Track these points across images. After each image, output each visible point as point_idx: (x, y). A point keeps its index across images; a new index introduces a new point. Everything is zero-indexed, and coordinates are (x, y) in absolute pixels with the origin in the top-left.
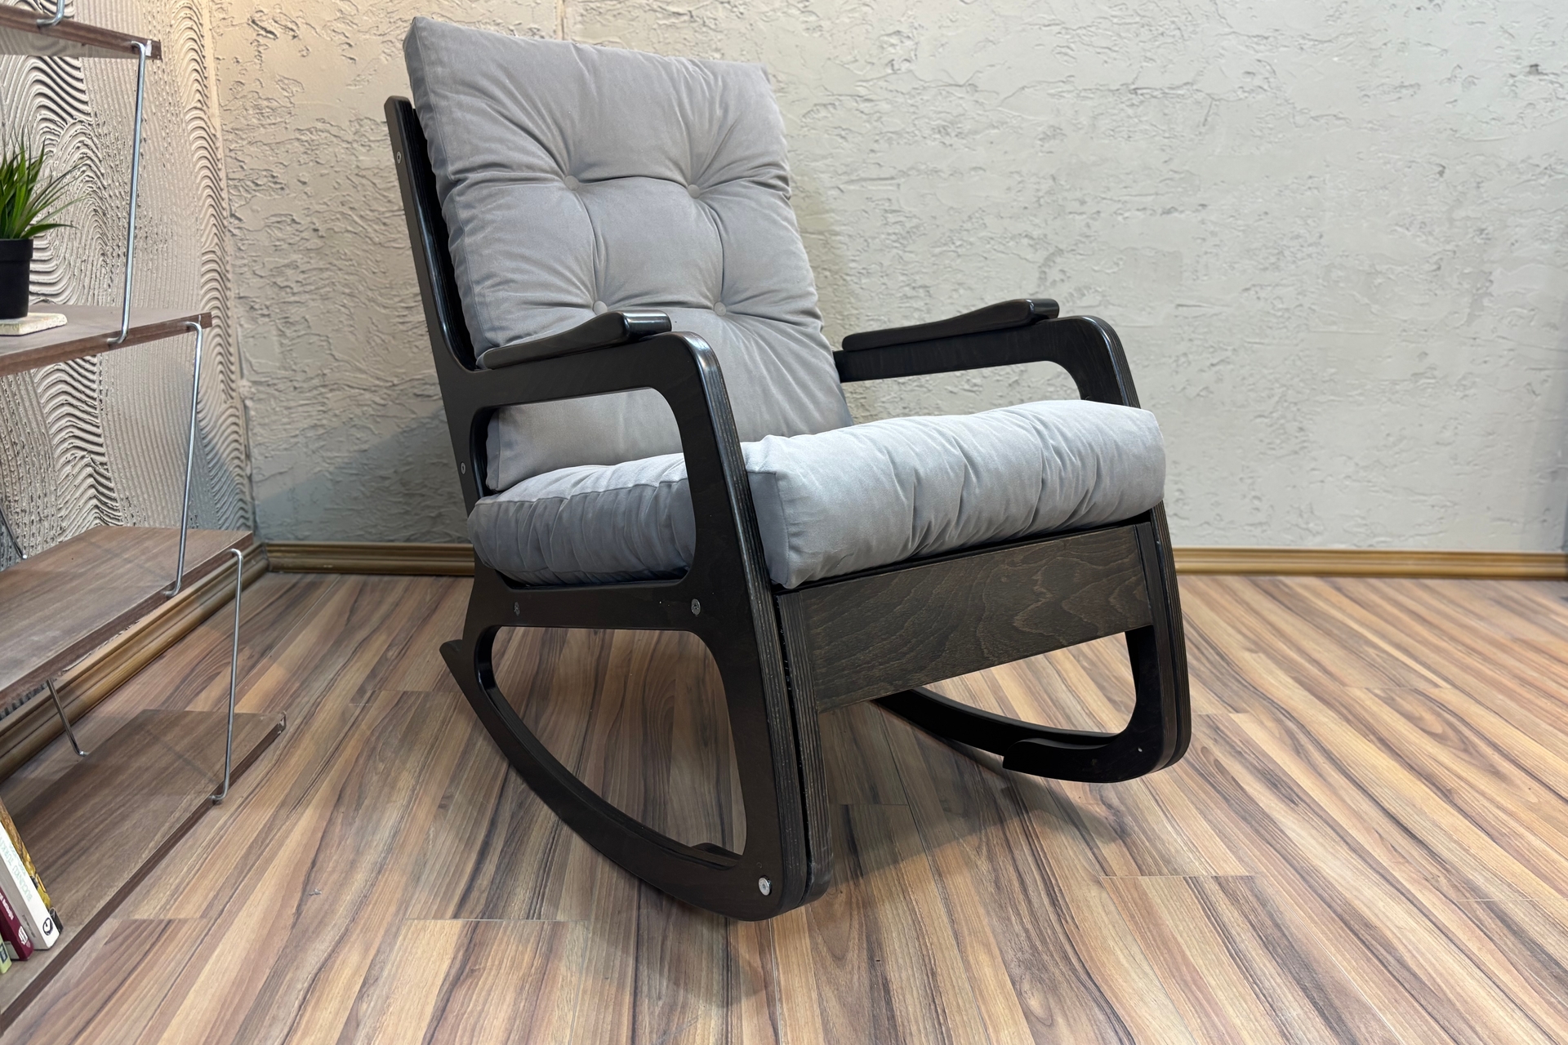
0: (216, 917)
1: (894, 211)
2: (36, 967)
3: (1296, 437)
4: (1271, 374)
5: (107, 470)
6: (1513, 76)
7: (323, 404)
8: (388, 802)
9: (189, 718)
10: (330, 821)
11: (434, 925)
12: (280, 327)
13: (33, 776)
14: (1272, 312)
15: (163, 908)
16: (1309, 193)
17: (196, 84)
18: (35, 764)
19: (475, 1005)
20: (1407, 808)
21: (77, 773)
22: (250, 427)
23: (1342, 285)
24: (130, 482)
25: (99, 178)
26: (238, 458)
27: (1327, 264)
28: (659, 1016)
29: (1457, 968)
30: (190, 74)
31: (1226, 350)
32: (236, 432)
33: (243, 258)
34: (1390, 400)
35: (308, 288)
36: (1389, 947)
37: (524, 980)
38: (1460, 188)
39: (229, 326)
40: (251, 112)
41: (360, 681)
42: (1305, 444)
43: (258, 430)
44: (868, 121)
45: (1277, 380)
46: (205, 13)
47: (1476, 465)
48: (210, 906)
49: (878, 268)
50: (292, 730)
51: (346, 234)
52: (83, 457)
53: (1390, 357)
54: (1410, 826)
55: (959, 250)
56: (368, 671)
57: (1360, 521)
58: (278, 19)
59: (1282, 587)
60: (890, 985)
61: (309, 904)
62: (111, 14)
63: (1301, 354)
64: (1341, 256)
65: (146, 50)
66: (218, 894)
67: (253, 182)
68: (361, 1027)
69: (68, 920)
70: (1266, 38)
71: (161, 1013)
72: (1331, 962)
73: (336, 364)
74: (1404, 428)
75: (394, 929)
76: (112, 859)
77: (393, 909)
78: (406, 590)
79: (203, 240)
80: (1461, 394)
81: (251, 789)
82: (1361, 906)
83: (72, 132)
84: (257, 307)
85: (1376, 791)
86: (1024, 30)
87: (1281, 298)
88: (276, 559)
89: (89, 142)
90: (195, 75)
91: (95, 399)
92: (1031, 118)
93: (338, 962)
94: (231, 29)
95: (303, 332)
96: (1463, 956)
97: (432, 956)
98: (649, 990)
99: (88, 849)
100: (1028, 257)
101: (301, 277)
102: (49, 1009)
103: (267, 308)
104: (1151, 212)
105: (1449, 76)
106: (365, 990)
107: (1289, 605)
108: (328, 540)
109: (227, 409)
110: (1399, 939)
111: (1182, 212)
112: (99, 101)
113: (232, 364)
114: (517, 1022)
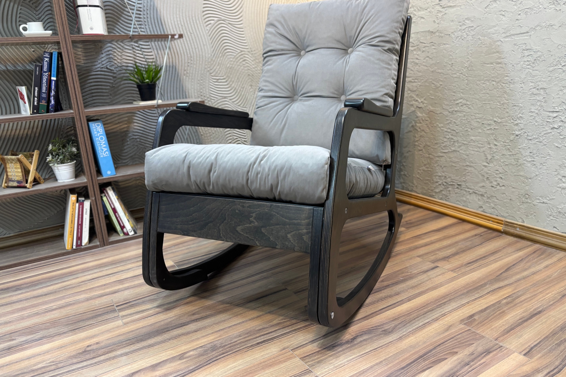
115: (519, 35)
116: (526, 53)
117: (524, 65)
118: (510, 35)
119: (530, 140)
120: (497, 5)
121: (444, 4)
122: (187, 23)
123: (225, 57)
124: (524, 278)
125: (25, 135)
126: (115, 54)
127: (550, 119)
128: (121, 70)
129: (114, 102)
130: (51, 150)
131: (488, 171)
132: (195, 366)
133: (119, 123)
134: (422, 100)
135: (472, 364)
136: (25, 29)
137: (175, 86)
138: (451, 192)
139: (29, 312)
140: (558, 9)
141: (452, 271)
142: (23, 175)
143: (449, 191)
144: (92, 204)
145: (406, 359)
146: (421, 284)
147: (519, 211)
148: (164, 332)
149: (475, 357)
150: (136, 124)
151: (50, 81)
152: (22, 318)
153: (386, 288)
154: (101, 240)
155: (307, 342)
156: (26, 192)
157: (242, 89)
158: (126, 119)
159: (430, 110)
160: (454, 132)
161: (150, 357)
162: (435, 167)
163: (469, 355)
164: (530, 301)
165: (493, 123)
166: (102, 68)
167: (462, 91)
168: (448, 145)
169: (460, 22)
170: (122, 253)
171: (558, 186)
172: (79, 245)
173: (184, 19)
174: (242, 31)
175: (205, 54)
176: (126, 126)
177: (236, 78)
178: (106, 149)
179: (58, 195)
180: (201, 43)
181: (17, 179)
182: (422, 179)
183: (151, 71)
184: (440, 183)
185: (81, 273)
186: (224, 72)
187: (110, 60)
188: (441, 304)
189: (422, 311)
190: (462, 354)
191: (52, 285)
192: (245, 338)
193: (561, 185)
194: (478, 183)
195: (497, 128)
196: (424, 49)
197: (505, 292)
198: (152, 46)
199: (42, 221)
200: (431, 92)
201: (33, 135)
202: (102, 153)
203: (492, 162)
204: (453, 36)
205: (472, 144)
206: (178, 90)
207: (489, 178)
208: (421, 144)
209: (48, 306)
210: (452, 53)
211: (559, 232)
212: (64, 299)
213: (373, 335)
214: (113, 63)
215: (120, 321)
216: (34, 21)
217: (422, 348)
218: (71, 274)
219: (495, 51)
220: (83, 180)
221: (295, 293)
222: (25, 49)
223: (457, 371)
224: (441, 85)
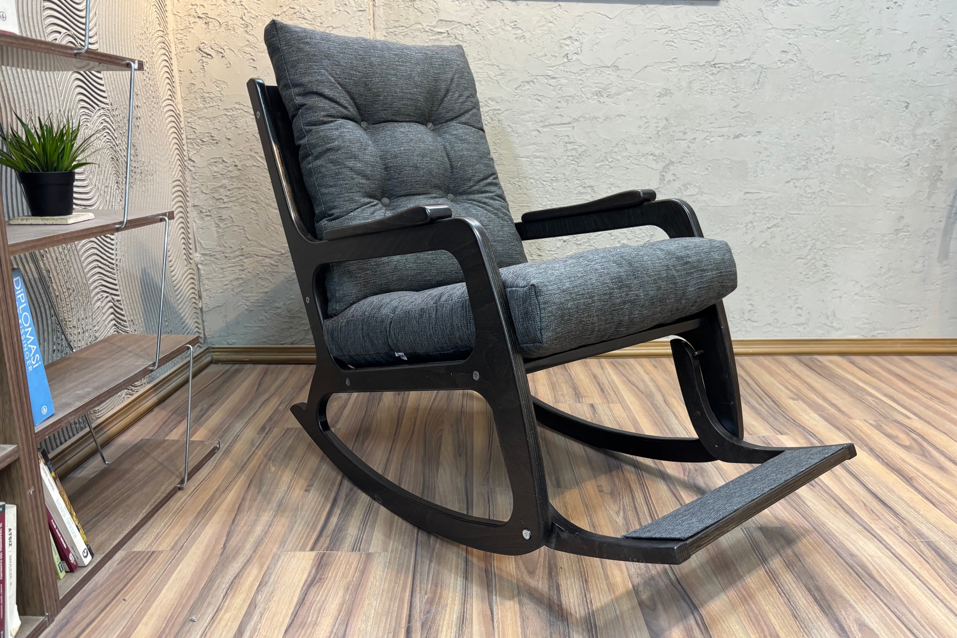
0: (179, 550)
1: (570, 143)
2: (80, 575)
3: (823, 270)
4: (805, 232)
5: (121, 304)
6: (950, 46)
7: (242, 266)
8: (276, 489)
9: (166, 443)
10: (243, 499)
11: (300, 554)
12: (217, 222)
13: (79, 476)
14: (804, 194)
15: (150, 545)
16: (825, 122)
17: (168, 86)
18: (80, 470)
19: (321, 597)
20: (884, 489)
21: (104, 473)
22: (201, 280)
23: (847, 177)
24: (134, 311)
25: (114, 140)
26: (195, 298)
27: (837, 164)
28: (425, 603)
29: (905, 578)
30: (165, 80)
31: (777, 219)
32: (193, 283)
33: (196, 183)
34: (881, 246)
35: (232, 199)
36: (864, 567)
37: (349, 584)
38: (919, 116)
39: (188, 223)
40: (199, 100)
41: (262, 424)
42: (829, 275)
43: (206, 282)
44: (554, 91)
45: (809, 236)
46: (173, 45)
47: (938, 285)
48: (176, 543)
49: (562, 176)
50: (223, 450)
51: (253, 168)
52: (107, 297)
53: (880, 220)
54: (883, 498)
55: (611, 164)
56: (267, 417)
57: (865, 321)
58: (213, 47)
59: (816, 361)
60: (560, 587)
61: (230, 543)
62: (119, 47)
63: (824, 219)
64: (846, 159)
65: (135, 66)
66: (180, 537)
67: (201, 140)
68: (257, 608)
69: (97, 551)
70: (794, 30)
71: (147, 600)
72: (827, 575)
73: (248, 243)
74: (891, 263)
75: (277, 557)
76: (122, 519)
77: (277, 546)
78: (291, 372)
79: (173, 173)
80: (926, 242)
81: (199, 482)
82: (849, 544)
83: (98, 114)
84: (204, 211)
85: (865, 479)
86: (645, 32)
87: (809, 186)
88: (217, 356)
89: (108, 120)
90: (167, 80)
91: (113, 264)
92: (651, 84)
93: (245, 574)
94: (188, 53)
95: (230, 225)
96: (909, 572)
97: (297, 571)
98: (420, 590)
99: (109, 513)
100: (652, 167)
101: (228, 193)
102: (86, 598)
103: (210, 211)
104: (727, 137)
105: (909, 48)
106: (260, 588)
107: (820, 372)
108: (246, 344)
109: (188, 270)
110: (871, 562)
111: (746, 136)
112: (113, 96)
113: (190, 244)
114: (345, 606)
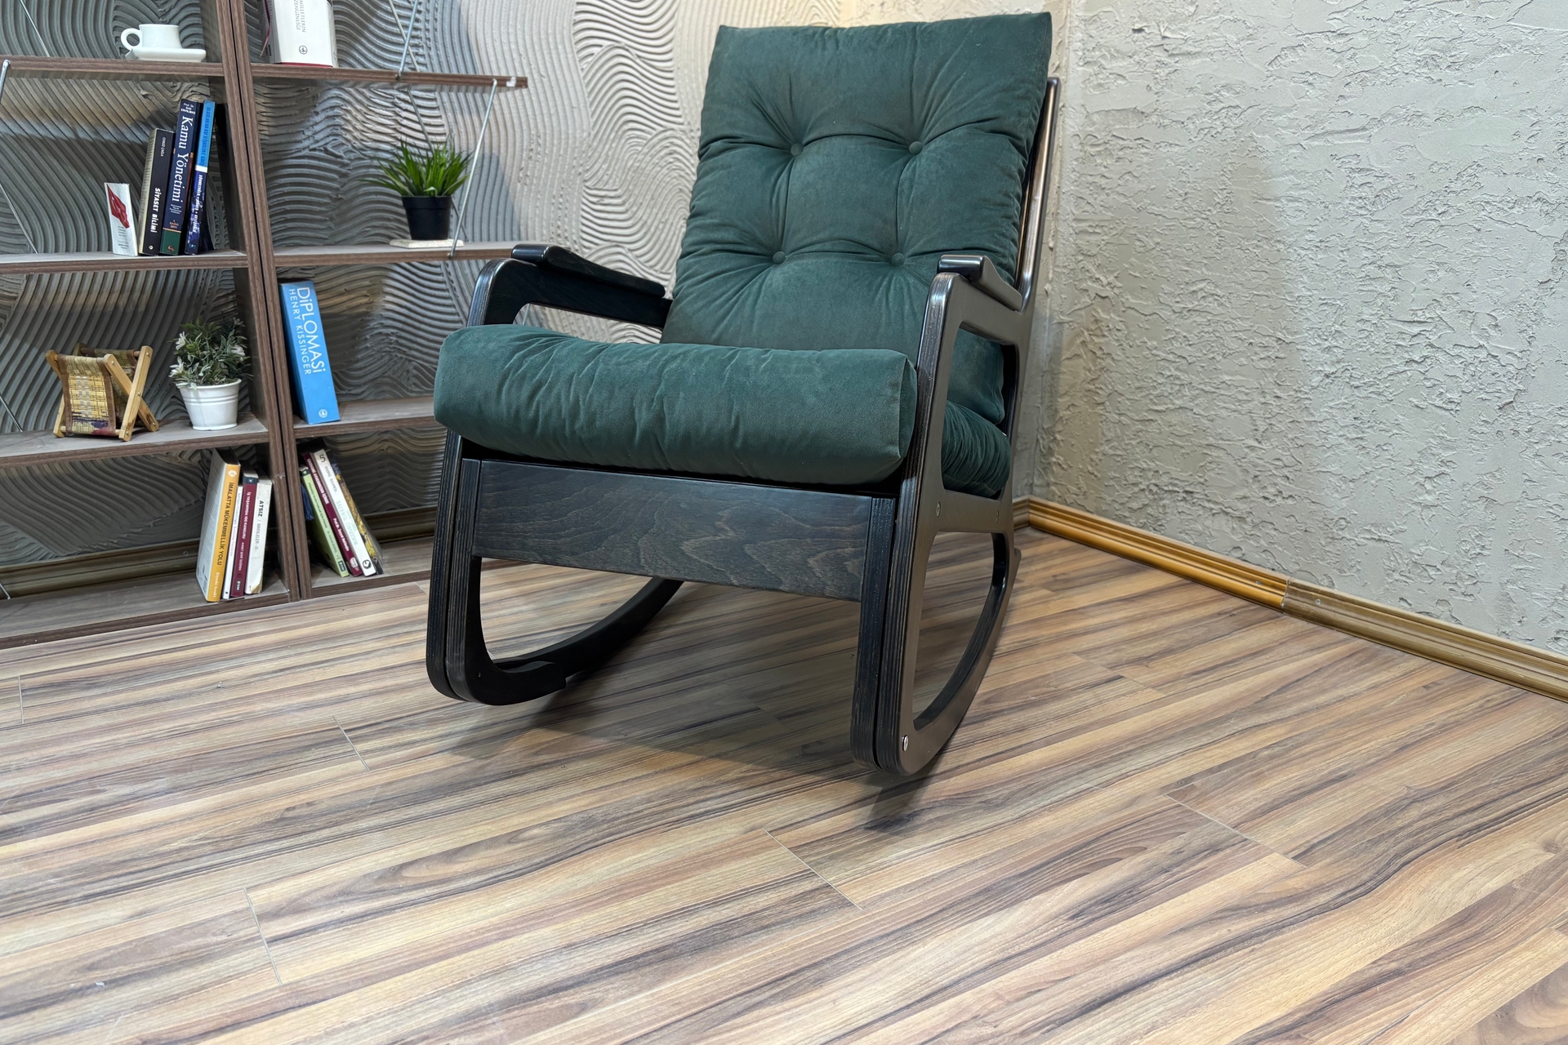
1: (1360, 171)
44: (1341, 62)
49: (1337, 239)
115: (1344, 135)
116: (1359, 179)
117: (1351, 208)
118: (1323, 134)
119: (1356, 387)
120: (1297, 59)
121: (1174, 46)
122: (534, 51)
123: (623, 140)
124: (1318, 708)
125: (110, 309)
126: (349, 118)
127: (1404, 339)
128: (360, 159)
129: (339, 239)
130: (183, 348)
131: (1257, 461)
132: (546, 857)
133: (347, 292)
134: (1111, 279)
135: (1175, 870)
136: (134, 40)
137: (494, 206)
138: (1168, 510)
139: (128, 734)
140: (1435, 78)
141: (1154, 687)
142: (109, 406)
143: (1164, 506)
144: (277, 490)
145: (1031, 857)
146: (1077, 711)
147: (1323, 560)
148: (469, 788)
149: (1181, 859)
150: (389, 298)
151: (192, 175)
152: (116, 748)
153: (995, 717)
154: (294, 582)
155: (806, 817)
156: (118, 449)
157: (661, 226)
158: (367, 283)
159: (1127, 305)
160: (1184, 361)
161: (439, 836)
162: (1133, 447)
163: (1173, 853)
164: (1324, 754)
165: (1275, 344)
166: (314, 150)
167: (1205, 262)
168: (1166, 394)
169: (1211, 94)
170: (348, 617)
171: (1416, 500)
172: (238, 591)
173: (527, 38)
174: (672, 79)
175: (575, 130)
176: (365, 300)
177: (648, 197)
178: (320, 354)
179: (186, 467)
180: (566, 102)
181: (93, 414)
182: (1099, 475)
183: (441, 166)
184: (1142, 487)
185: (249, 655)
186: (618, 180)
187: (335, 130)
188: (1121, 754)
189: (1076, 767)
190: (1155, 852)
191: (178, 679)
192: (661, 805)
193: (1421, 498)
194: (1233, 488)
195: (1282, 355)
196: (1121, 153)
197: (1270, 735)
198: (443, 103)
199: (140, 530)
200: (1133, 259)
201: (131, 309)
202: (310, 363)
203: (1268, 440)
204: (1191, 126)
205: (1223, 392)
206: (500, 217)
207: (1260, 478)
208: (1101, 388)
209: (178, 724)
210: (1187, 167)
211: (1412, 610)
212: (214, 710)
213: (959, 809)
214: (341, 140)
215: (359, 762)
216: (154, 22)
217: (1068, 839)
218: (225, 656)
219: (1287, 169)
220: (256, 429)
221: (780, 718)
222: (125, 90)
223: (1141, 883)
224: (1158, 243)
